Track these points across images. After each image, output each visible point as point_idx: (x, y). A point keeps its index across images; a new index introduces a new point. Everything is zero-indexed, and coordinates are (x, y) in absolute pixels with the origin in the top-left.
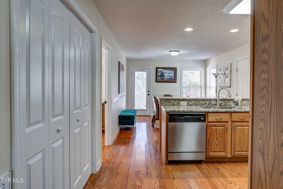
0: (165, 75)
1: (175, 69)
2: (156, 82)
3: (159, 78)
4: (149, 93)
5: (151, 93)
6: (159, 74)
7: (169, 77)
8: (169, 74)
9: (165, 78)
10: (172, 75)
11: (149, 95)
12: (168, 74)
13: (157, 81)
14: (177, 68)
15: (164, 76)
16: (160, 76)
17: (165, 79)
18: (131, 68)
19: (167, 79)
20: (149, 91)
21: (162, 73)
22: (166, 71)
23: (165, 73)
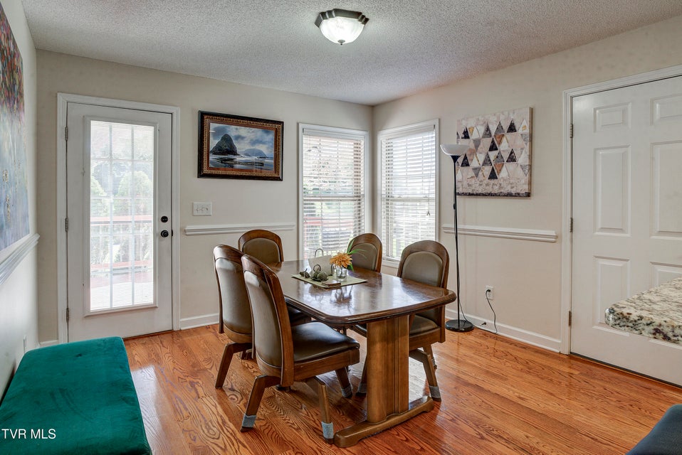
0: (240, 147)
1: (275, 127)
2: (201, 175)
3: (212, 157)
4: (166, 226)
5: (176, 224)
6: (214, 143)
7: (254, 159)
8: (254, 142)
9: (238, 159)
10: (267, 149)
11: (164, 234)
12: (250, 145)
13: (206, 171)
14: (283, 123)
15: (234, 153)
16: (219, 150)
17: (237, 166)
18: (62, 99)
19: (246, 163)
20: (164, 219)
21: (227, 139)
22: (243, 131)
23: (238, 137)
